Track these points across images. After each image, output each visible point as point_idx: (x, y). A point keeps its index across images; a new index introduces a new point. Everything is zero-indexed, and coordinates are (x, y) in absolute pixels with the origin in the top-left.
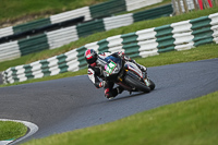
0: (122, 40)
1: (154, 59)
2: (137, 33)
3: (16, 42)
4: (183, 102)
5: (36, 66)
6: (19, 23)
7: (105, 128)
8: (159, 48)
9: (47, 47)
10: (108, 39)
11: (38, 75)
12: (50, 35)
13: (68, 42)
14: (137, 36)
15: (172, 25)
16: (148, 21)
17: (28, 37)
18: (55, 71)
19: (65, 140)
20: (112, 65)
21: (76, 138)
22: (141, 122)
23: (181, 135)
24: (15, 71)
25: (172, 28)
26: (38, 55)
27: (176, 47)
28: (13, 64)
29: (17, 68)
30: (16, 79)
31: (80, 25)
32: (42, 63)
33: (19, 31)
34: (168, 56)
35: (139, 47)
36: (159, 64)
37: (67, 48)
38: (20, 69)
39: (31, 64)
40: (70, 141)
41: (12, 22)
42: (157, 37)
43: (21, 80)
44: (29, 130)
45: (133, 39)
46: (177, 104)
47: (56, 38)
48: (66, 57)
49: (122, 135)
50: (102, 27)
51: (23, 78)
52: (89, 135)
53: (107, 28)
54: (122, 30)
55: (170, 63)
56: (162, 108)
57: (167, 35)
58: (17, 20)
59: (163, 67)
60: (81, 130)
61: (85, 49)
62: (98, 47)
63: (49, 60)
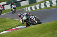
0: (56, 1)
7: (51, 23)
9: (36, 2)
10: (52, 0)
11: (34, 9)
18: (38, 8)
19: (41, 26)
21: (44, 25)
26: (34, 4)
28: (27, 6)
29: (28, 7)
30: (28, 10)
32: (35, 6)
37: (41, 2)
38: (29, 8)
39: (32, 6)
48: (41, 5)
51: (30, 10)
61: (46, 3)
62: (49, 2)
63: (36, 5)
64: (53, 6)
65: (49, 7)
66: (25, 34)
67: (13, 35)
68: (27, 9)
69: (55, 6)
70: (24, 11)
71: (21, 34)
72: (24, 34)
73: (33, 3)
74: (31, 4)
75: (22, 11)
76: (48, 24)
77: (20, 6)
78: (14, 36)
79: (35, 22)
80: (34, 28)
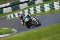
0: (40, 7)
1: (49, 12)
2: (44, 5)
3: (11, 7)
4: (57, 24)
5: (16, 14)
6: (12, 2)
7: (35, 31)
8: (50, 9)
9: (19, 9)
10: (36, 7)
11: (17, 16)
12: (20, 5)
13: (25, 7)
14: (44, 6)
15: (54, 3)
16: (47, 2)
17: (14, 6)
19: (24, 34)
20: (27, 19)
21: (27, 34)
22: (45, 29)
23: (56, 33)
24: (10, 15)
25: (54, 4)
27: (55, 9)
29: (11, 14)
30: (11, 18)
31: (28, 3)
32: (18, 13)
33: (12, 4)
34: (52, 12)
35: (45, 9)
36: (50, 13)
37: (25, 9)
39: (15, 13)
40: (26, 35)
41: (10, 2)
42: (49, 6)
43: (12, 18)
44: (14, 31)
45: (43, 7)
46: (55, 25)
47: (22, 6)
48: (24, 11)
49: (40, 33)
50: (34, 3)
51: (13, 17)
52: (31, 33)
53: (36, 4)
54: (40, 4)
55: (53, 13)
56: (51, 26)
57: (52, 6)
58: (11, 1)
59: (51, 14)
60: (29, 32)
61: (30, 9)
62: (33, 9)
63: (20, 12)
64: (37, 12)
65: (33, 13)
68: (10, 16)
69: (39, 13)
70: (7, 18)
73: (16, 10)
74: (14, 11)
75: (5, 19)
76: (32, 32)
77: (3, 13)
80: (17, 37)
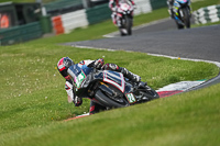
66: (196, 114)
67: (152, 118)
68: (207, 15)
71: (180, 113)
72: (192, 113)
78: (156, 119)
79: (125, 98)
